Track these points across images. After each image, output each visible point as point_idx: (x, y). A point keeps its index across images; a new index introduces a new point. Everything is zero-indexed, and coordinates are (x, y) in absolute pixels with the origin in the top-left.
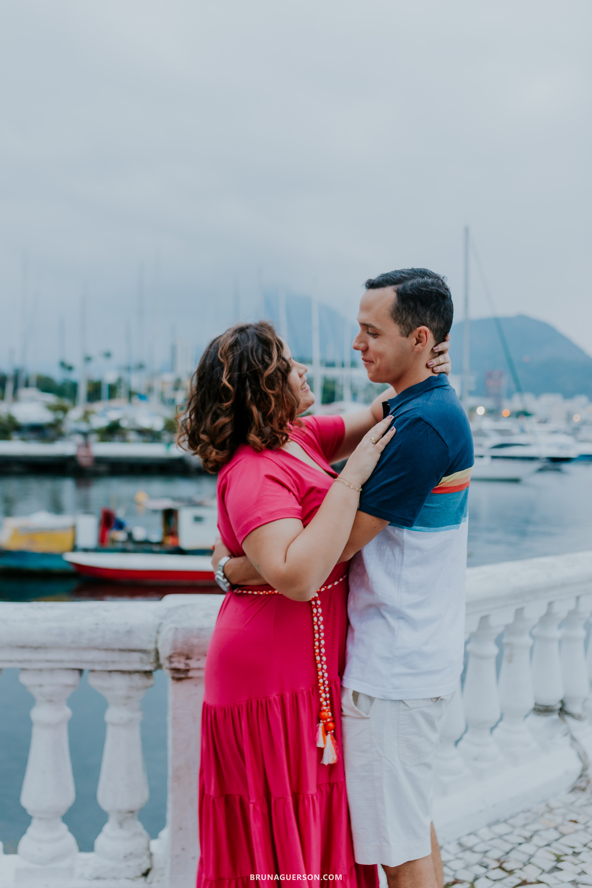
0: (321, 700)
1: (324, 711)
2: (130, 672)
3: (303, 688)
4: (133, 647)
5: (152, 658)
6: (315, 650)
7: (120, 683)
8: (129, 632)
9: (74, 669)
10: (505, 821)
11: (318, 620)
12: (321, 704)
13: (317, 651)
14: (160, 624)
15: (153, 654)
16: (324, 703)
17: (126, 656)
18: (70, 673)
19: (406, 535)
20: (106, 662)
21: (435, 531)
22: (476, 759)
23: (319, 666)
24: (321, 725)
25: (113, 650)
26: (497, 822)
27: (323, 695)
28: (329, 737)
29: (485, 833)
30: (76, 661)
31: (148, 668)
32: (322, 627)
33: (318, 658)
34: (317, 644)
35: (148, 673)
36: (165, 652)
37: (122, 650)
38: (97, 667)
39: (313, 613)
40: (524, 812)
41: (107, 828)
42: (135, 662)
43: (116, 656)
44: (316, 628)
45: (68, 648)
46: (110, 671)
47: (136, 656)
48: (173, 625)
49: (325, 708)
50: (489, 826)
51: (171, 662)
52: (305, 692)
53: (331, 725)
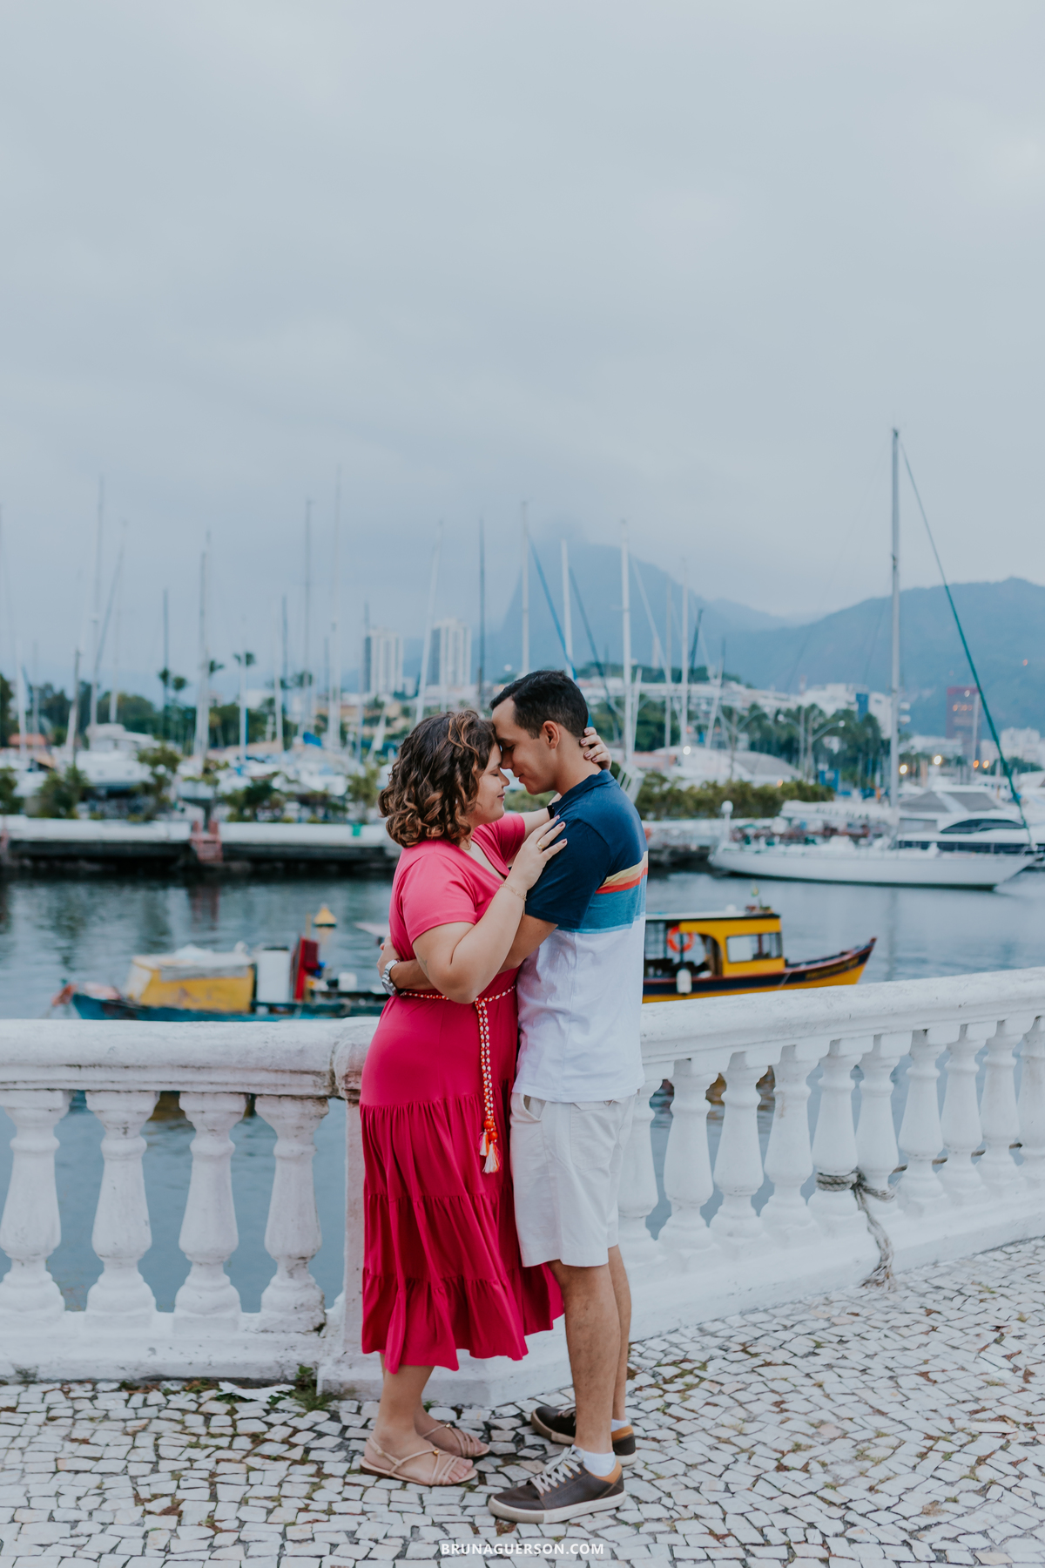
0: (486, 1109)
1: (489, 1120)
2: (302, 1098)
3: (465, 1093)
4: (305, 1068)
5: (327, 1082)
6: (481, 1059)
7: (290, 1108)
8: (301, 1052)
9: (240, 1093)
10: (766, 1311)
11: (484, 1030)
12: (486, 1114)
13: (483, 1060)
14: (336, 1044)
15: (328, 1077)
16: (489, 1112)
17: (297, 1078)
18: (236, 1097)
19: (577, 938)
20: (276, 1085)
21: (606, 932)
22: (730, 1235)
23: (485, 1075)
24: (485, 1134)
25: (283, 1071)
26: (755, 1311)
27: (488, 1104)
28: (492, 1146)
29: (736, 1320)
30: (242, 1084)
31: (322, 1092)
32: (488, 1037)
33: (484, 1068)
34: (483, 1053)
35: (322, 1100)
36: (341, 1071)
37: (293, 1072)
38: (266, 1091)
39: (479, 1022)
40: (792, 1303)
41: (275, 1280)
42: (307, 1086)
43: (287, 1078)
44: (482, 1037)
45: (234, 1069)
46: (280, 1096)
47: (309, 1079)
48: (350, 1042)
49: (489, 1117)
50: (742, 1314)
51: (347, 1082)
52: (467, 1098)
53: (494, 1134)
